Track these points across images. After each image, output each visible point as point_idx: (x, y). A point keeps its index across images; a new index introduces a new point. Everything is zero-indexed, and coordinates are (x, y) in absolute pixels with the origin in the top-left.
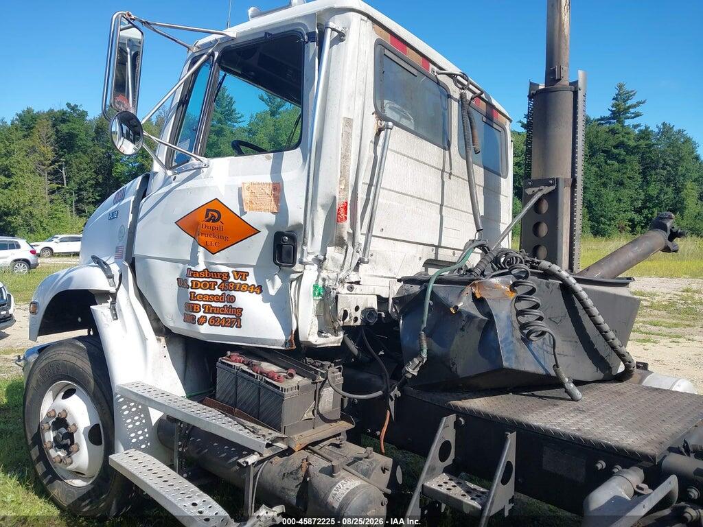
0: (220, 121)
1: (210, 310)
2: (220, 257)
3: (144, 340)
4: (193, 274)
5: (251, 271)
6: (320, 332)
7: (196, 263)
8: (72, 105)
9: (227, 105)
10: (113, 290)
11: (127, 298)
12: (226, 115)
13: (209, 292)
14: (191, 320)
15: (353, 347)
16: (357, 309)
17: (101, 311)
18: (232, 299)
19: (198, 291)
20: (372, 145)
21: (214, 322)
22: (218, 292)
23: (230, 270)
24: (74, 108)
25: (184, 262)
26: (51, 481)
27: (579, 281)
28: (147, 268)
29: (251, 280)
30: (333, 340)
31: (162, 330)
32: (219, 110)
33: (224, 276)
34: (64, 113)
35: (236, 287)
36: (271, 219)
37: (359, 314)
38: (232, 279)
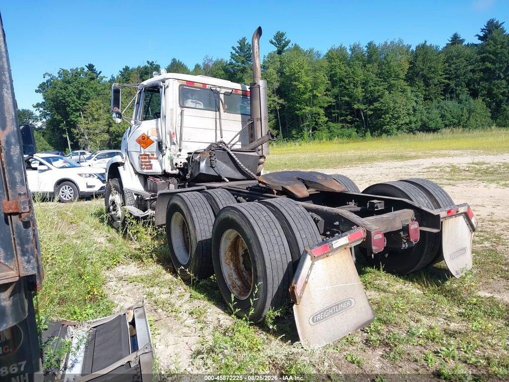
0: (243, 62)
1: (146, 165)
2: (147, 150)
3: (132, 176)
4: (141, 155)
5: (155, 153)
6: (172, 170)
7: (141, 152)
8: (150, 62)
9: (247, 50)
10: (123, 162)
11: (127, 164)
12: (247, 57)
13: (145, 160)
14: (142, 169)
15: (181, 174)
16: (181, 163)
17: (120, 169)
18: (150, 162)
19: (143, 160)
20: (180, 116)
21: (147, 169)
22: (147, 160)
23: (150, 153)
24: (152, 64)
25: (139, 152)
26: (113, 222)
27: (232, 151)
28: (131, 154)
29: (155, 156)
30: (176, 172)
31: (136, 173)
32: (242, 54)
33: (148, 155)
34: (146, 68)
35: (151, 158)
36: (156, 138)
37: (182, 164)
38: (150, 156)
